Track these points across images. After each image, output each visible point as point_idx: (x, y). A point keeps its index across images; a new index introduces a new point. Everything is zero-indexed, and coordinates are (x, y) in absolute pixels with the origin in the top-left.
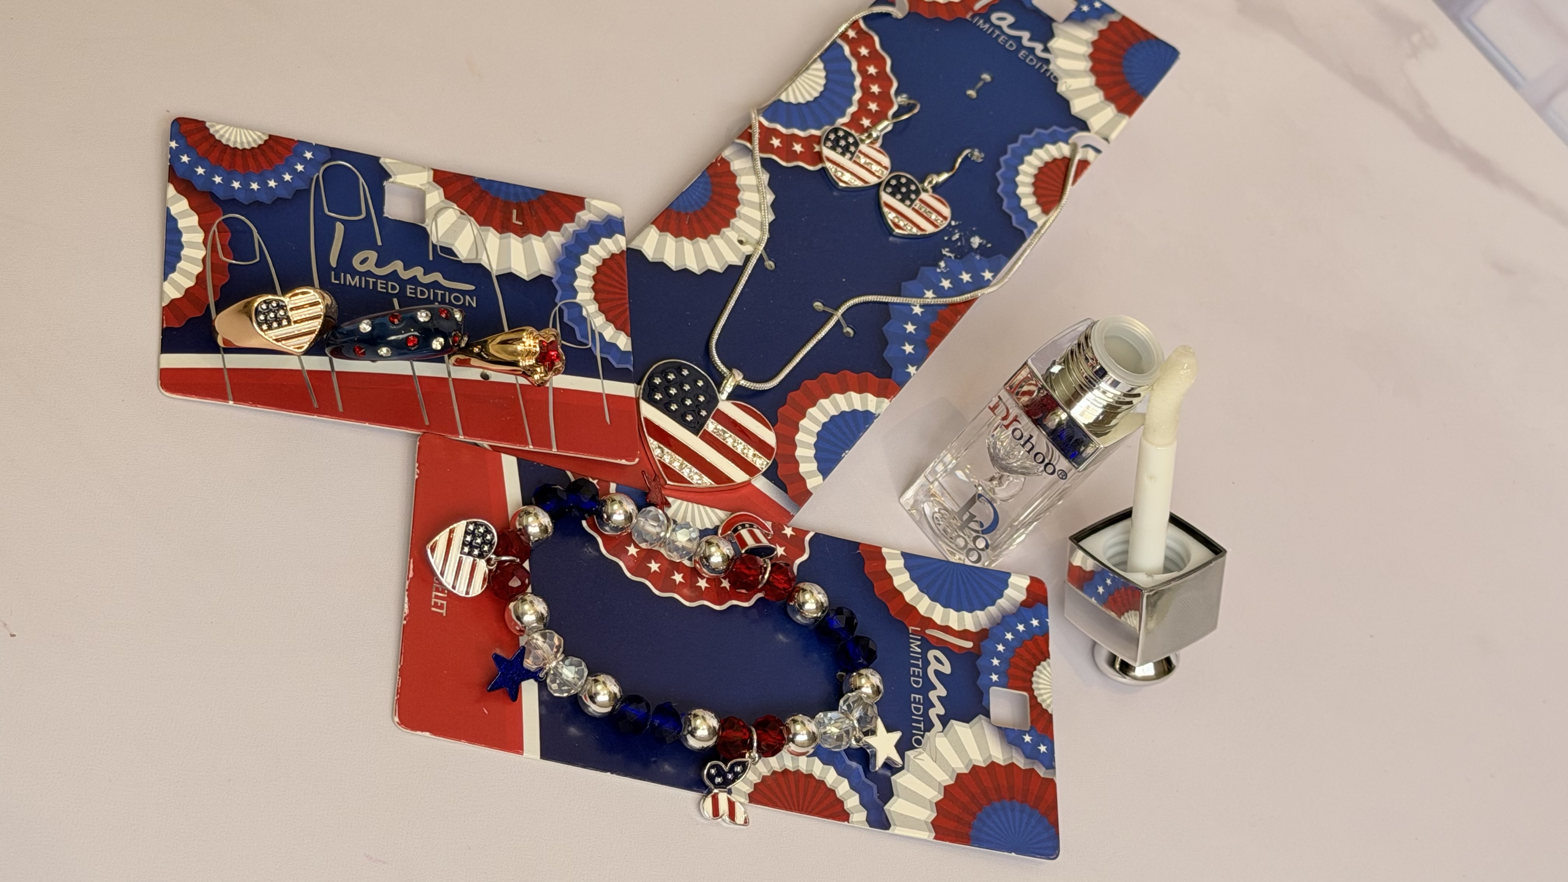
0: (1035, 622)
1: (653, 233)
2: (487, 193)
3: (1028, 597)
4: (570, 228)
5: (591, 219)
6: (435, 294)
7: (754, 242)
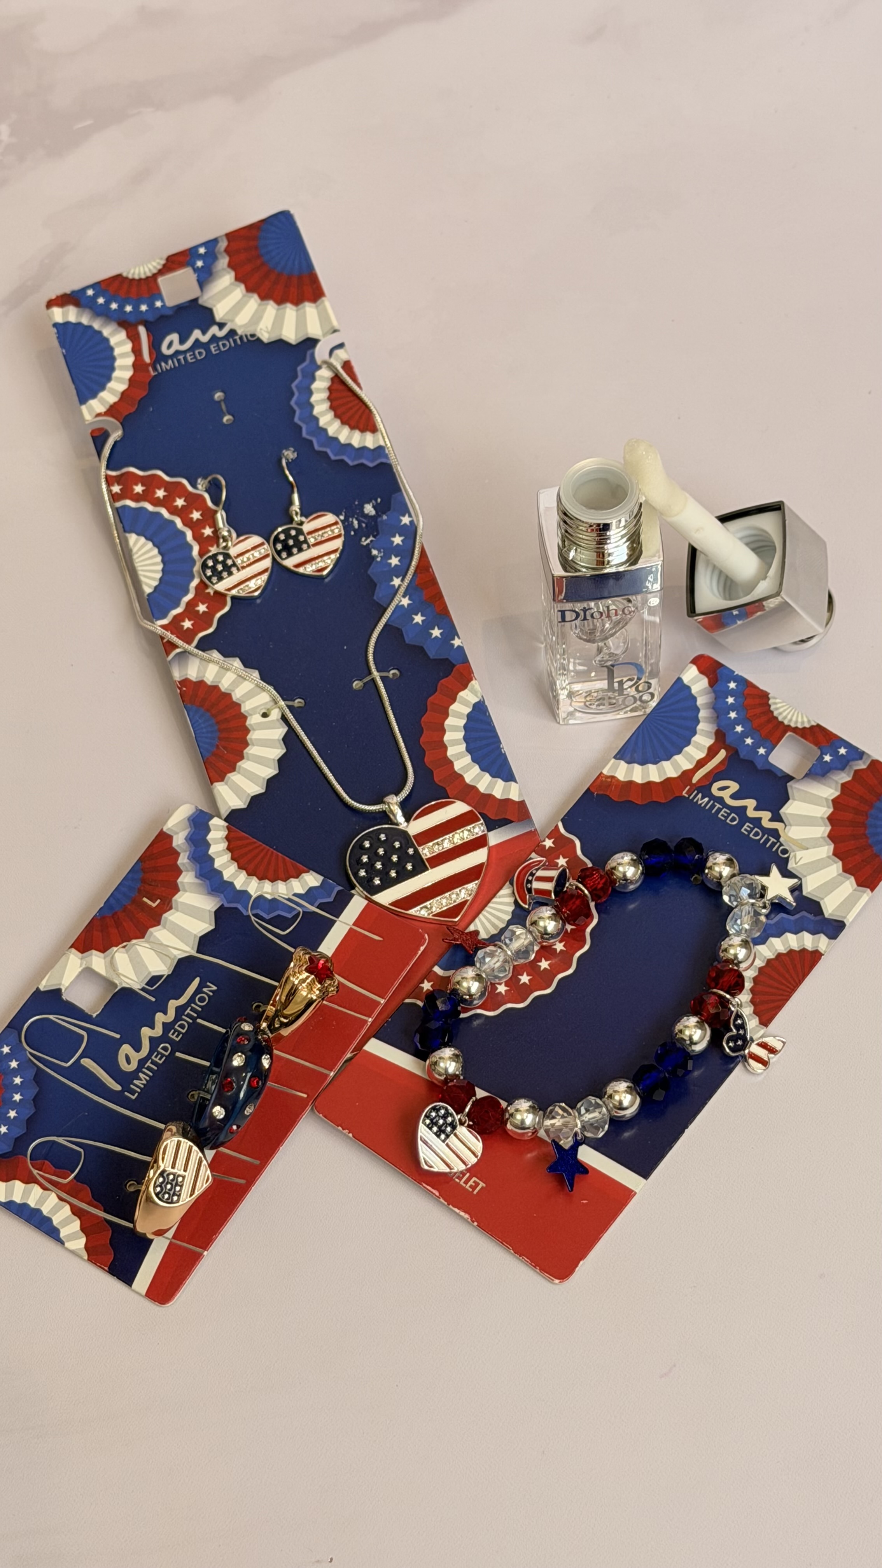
0: (732, 685)
1: (221, 788)
2: (116, 913)
3: (707, 677)
4: (183, 860)
5: (184, 837)
6: (188, 1016)
7: (272, 703)
